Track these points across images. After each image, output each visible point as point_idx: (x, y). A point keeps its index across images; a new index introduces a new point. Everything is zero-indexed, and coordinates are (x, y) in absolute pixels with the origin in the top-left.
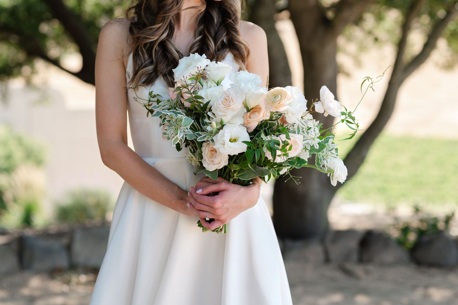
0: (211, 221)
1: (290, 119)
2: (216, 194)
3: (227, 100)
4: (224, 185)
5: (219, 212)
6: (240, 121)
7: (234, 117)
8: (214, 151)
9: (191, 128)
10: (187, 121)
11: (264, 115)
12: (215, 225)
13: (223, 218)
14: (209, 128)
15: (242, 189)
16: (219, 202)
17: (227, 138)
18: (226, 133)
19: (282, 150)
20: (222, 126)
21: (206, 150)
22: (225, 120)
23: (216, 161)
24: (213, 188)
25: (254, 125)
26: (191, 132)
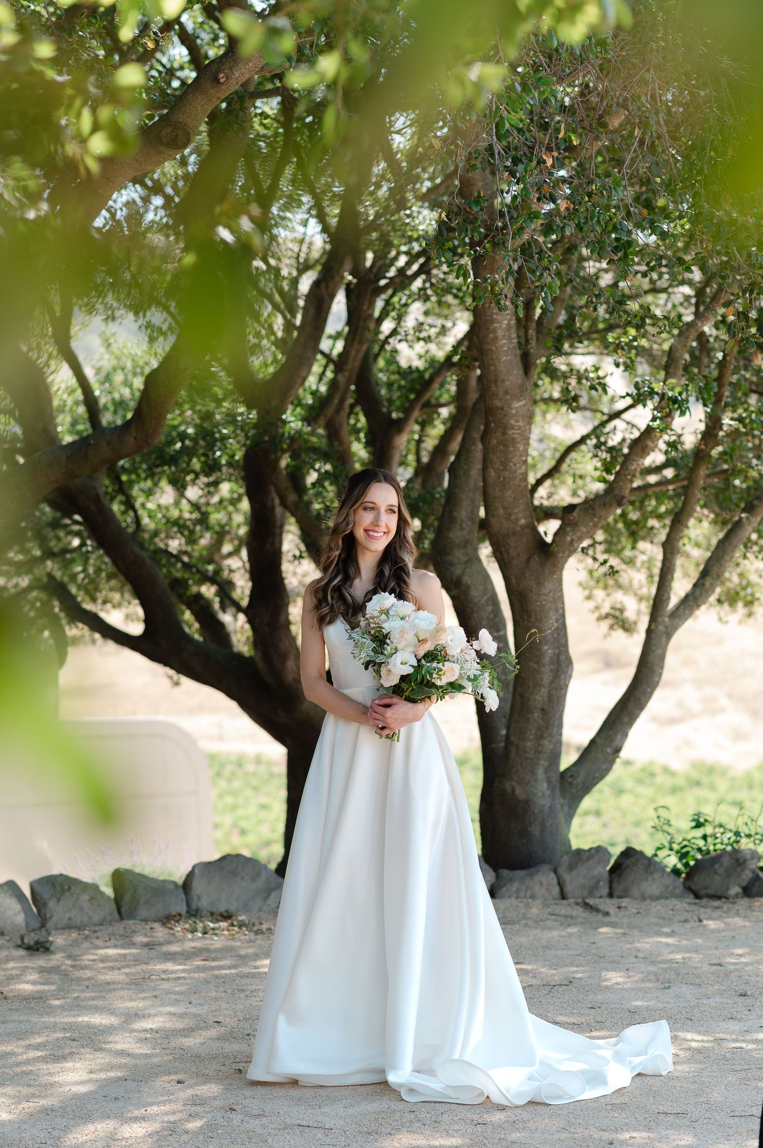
0: (383, 728)
1: (450, 652)
2: (388, 706)
3: (402, 632)
4: (395, 700)
5: (389, 721)
6: (411, 649)
7: (407, 646)
8: (389, 671)
9: (372, 650)
10: (369, 644)
11: (428, 647)
12: (386, 732)
13: (392, 726)
14: (386, 652)
15: (410, 705)
16: (389, 713)
17: (398, 661)
18: (398, 658)
19: (437, 673)
20: (396, 650)
21: (383, 671)
22: (399, 647)
23: (390, 678)
24: (387, 701)
25: (421, 653)
26: (372, 654)
